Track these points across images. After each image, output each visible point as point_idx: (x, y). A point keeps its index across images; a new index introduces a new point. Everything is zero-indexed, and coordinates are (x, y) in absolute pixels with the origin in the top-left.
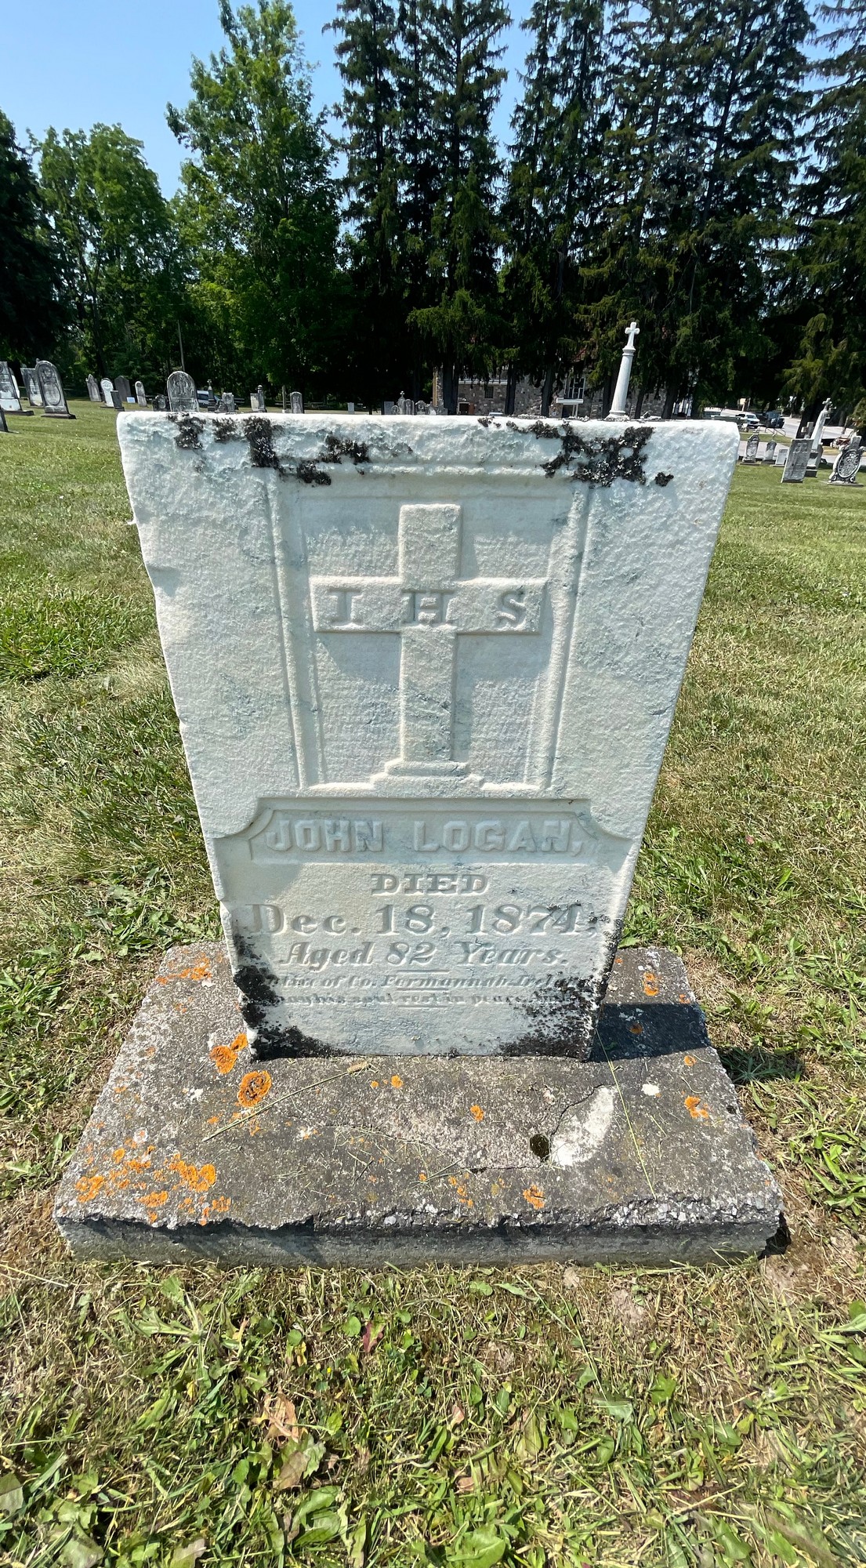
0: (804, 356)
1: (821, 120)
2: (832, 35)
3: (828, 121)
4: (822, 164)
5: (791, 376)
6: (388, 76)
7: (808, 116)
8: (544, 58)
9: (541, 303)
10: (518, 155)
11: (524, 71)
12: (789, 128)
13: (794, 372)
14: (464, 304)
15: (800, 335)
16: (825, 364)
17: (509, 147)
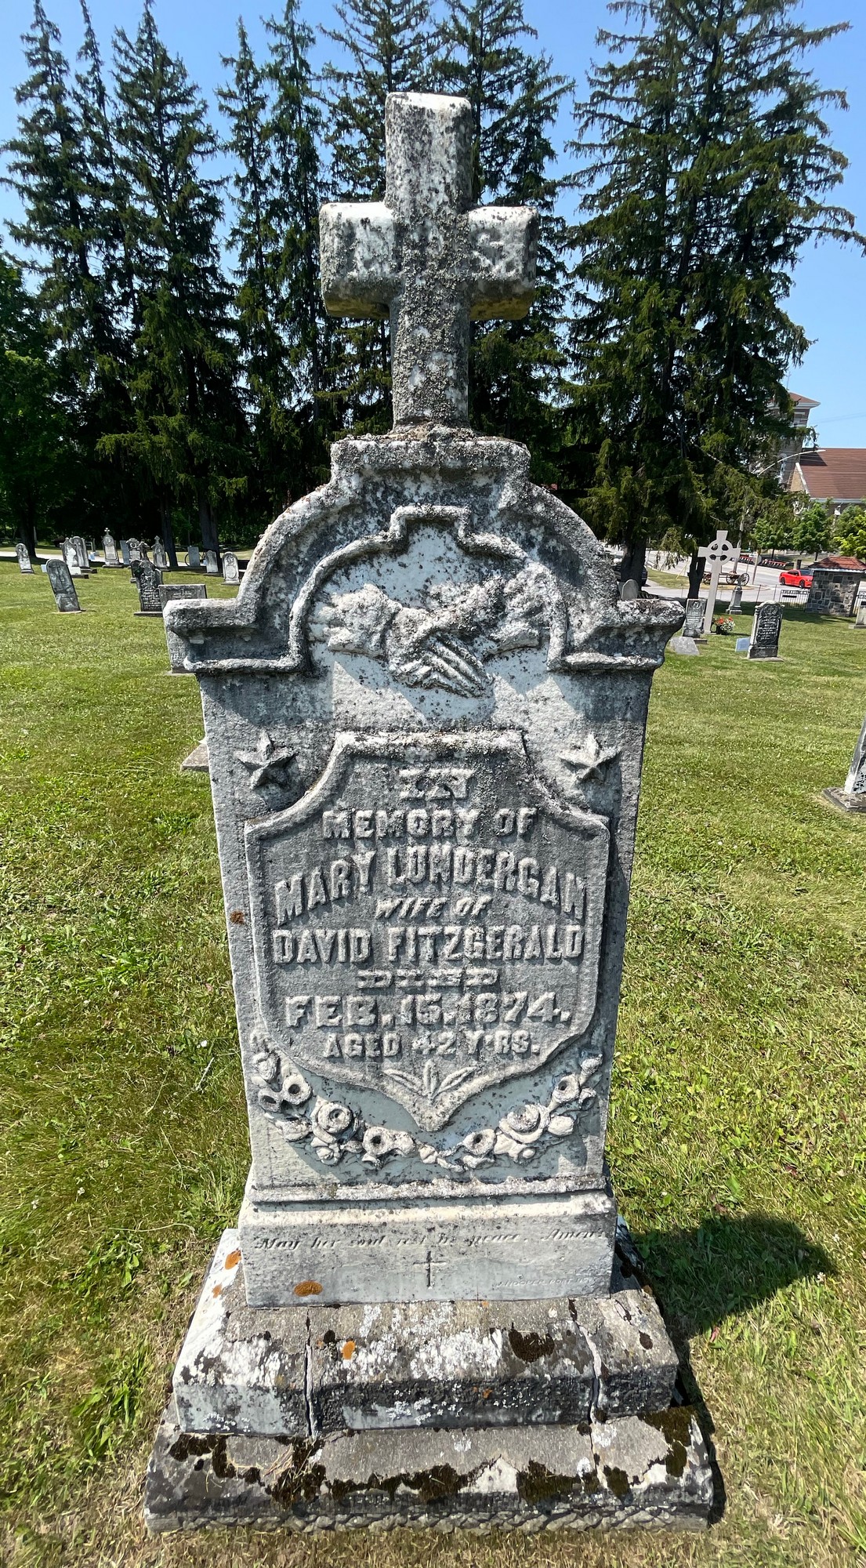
0: (600, 485)
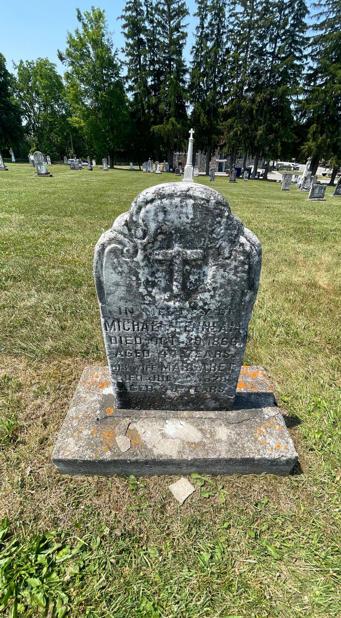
0: (309, 141)
1: (314, 48)
2: (317, 15)
3: (317, 48)
4: (315, 66)
5: (304, 149)
6: (142, 36)
7: (309, 46)
8: (203, 28)
9: (204, 122)
10: (194, 65)
11: (195, 33)
12: (301, 51)
13: (304, 148)
14: (173, 123)
15: (307, 133)
16: (317, 144)
17: (191, 62)
